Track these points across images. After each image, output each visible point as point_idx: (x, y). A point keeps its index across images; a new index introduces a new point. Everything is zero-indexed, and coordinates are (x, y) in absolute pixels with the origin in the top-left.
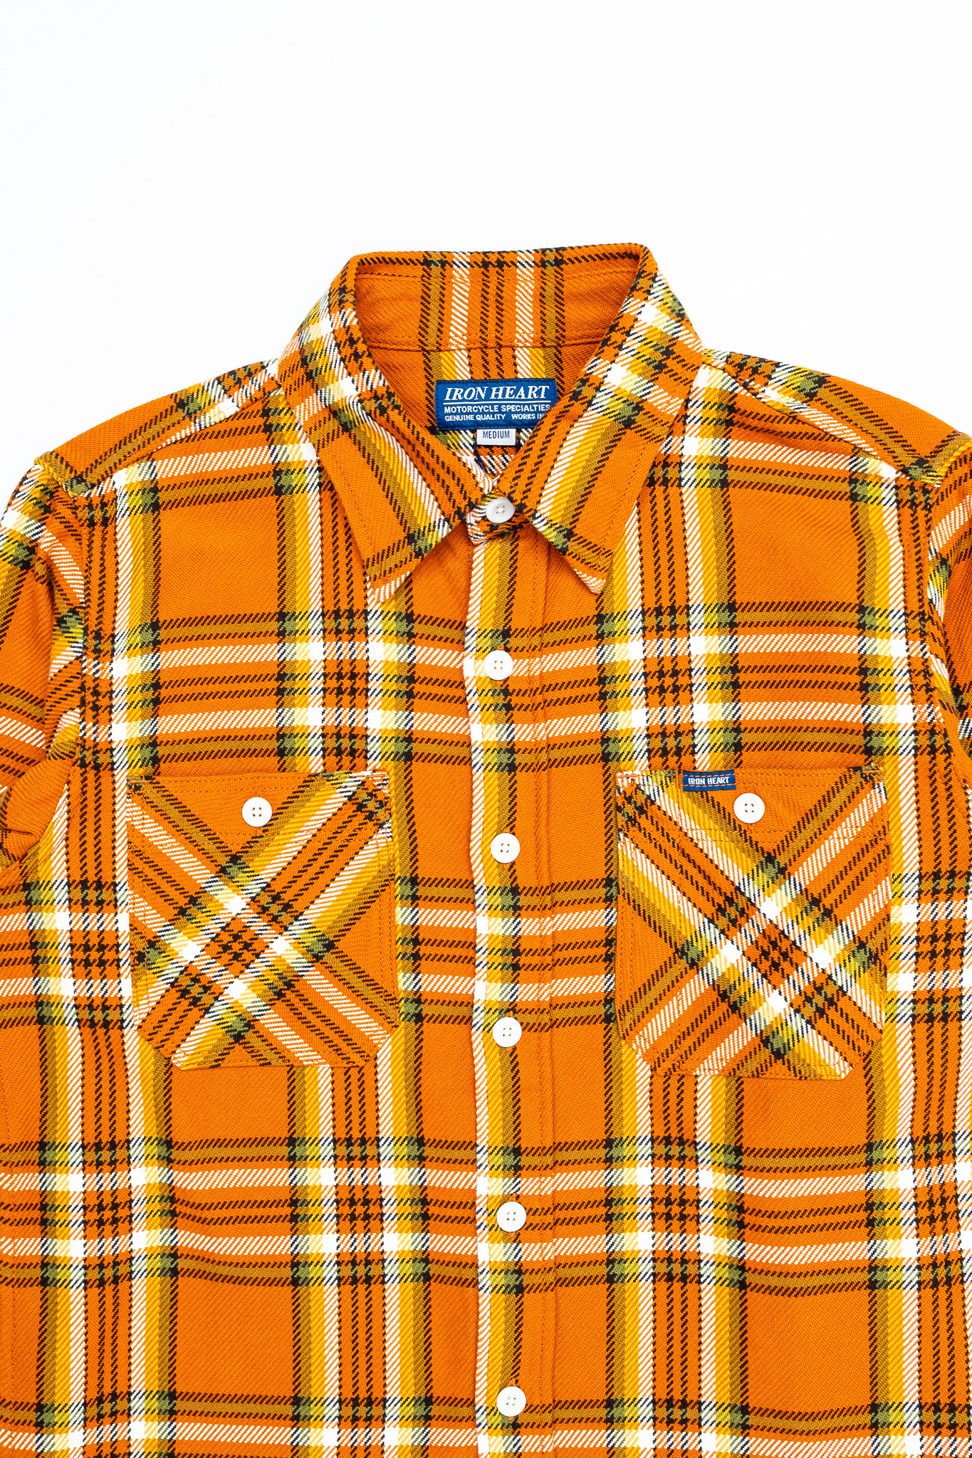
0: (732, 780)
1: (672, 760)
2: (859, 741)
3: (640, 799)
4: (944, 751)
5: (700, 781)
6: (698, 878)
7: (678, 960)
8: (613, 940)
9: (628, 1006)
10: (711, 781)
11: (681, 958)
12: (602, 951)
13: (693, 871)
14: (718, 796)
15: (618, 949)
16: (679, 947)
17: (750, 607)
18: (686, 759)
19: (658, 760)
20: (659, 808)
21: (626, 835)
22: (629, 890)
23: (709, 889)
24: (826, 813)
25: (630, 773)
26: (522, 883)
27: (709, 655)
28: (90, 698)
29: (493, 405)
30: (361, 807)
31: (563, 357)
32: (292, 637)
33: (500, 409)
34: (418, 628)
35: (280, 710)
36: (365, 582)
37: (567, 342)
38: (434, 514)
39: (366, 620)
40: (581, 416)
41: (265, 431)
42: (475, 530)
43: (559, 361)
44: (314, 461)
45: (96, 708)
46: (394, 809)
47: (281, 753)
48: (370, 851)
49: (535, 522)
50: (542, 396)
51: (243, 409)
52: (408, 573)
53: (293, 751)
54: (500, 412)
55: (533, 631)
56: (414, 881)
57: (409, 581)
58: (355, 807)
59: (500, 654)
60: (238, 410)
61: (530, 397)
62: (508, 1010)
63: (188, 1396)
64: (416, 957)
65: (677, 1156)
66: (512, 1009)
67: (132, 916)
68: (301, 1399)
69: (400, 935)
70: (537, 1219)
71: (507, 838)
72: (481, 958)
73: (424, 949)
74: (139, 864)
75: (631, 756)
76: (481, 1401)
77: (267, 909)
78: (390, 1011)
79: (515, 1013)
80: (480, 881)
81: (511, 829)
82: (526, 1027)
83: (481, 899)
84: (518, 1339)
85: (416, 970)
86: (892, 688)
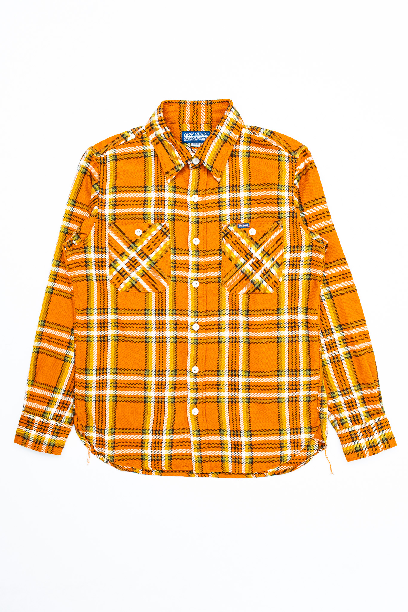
0: (249, 225)
1: (235, 221)
2: (277, 215)
3: (228, 230)
4: (296, 217)
5: (241, 226)
6: (241, 249)
7: (236, 268)
8: (221, 263)
9: (224, 278)
10: (244, 226)
11: (236, 267)
12: (218, 266)
13: (240, 247)
14: (245, 229)
15: (222, 265)
16: (236, 265)
17: (254, 185)
18: (238, 221)
19: (232, 221)
20: (232, 232)
21: (224, 239)
22: (225, 252)
23: (243, 251)
24: (269, 232)
25: (225, 224)
26: (200, 249)
27: (244, 197)
28: (100, 203)
29: (195, 137)
30: (163, 231)
31: (212, 126)
32: (147, 191)
33: (197, 138)
34: (177, 190)
35: (144, 208)
36: (165, 178)
37: (213, 122)
38: (181, 162)
39: (165, 187)
40: (215, 139)
41: (142, 142)
42: (190, 166)
43: (211, 127)
44: (153, 150)
45: (101, 206)
46: (170, 232)
47: (144, 219)
48: (165, 242)
49: (204, 163)
50: (207, 135)
51: (137, 137)
52: (175, 176)
53: (147, 218)
54: (197, 139)
55: (203, 190)
56: (175, 249)
57: (175, 178)
58: (161, 232)
59: (196, 196)
60: (135, 137)
61: (204, 135)
62: (196, 279)
63: (120, 369)
64: (175, 267)
65: (235, 313)
66: (197, 279)
67: (109, 255)
68: (146, 370)
69: (171, 262)
70: (202, 328)
71: (196, 239)
72: (190, 267)
73: (177, 265)
74: (111, 243)
75: (226, 220)
76: (188, 369)
77: (141, 255)
78: (169, 280)
79: (198, 280)
80: (190, 249)
81: (198, 237)
82: (200, 283)
83: (190, 253)
84: (197, 355)
85: (175, 270)
86: (285, 203)
